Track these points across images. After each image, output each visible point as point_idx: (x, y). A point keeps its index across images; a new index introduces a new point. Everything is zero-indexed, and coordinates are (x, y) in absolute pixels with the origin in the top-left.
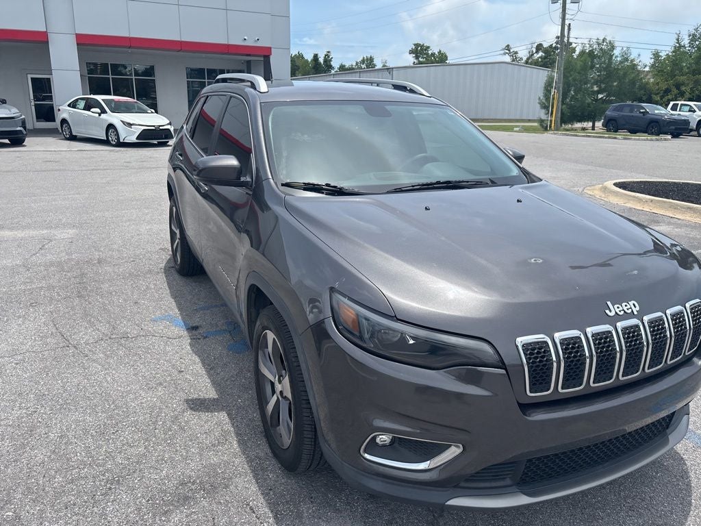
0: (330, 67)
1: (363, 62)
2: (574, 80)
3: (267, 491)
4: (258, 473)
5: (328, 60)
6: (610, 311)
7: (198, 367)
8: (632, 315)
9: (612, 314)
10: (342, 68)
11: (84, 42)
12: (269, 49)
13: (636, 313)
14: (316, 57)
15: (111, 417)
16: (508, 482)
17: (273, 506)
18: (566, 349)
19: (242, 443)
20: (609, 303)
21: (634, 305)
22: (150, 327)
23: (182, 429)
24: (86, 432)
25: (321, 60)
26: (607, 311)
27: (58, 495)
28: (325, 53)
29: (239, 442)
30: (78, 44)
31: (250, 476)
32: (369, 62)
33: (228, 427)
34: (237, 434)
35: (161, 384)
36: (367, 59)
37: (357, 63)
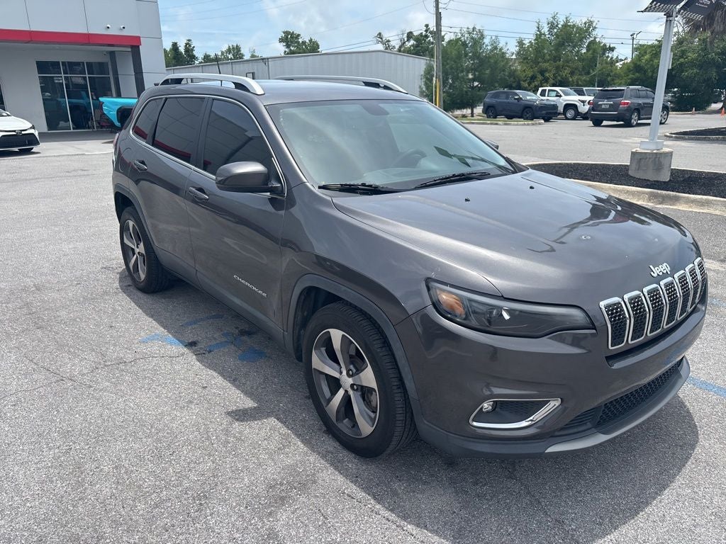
0: (193, 57)
1: (229, 51)
2: (451, 68)
3: (355, 479)
4: (337, 465)
5: (189, 49)
7: (219, 380)
8: (667, 275)
9: (655, 275)
10: (207, 58)
12: (138, 38)
13: (669, 273)
14: (175, 46)
15: (159, 440)
16: (589, 425)
17: (367, 489)
18: (634, 307)
19: (305, 442)
20: (651, 267)
21: (666, 266)
22: (143, 348)
23: (239, 439)
24: (141, 459)
25: (182, 49)
26: (652, 273)
27: (150, 521)
28: (186, 42)
29: (302, 442)
31: (331, 470)
32: (236, 52)
33: (284, 430)
34: (299, 436)
35: (191, 402)
36: (233, 48)
37: (222, 53)
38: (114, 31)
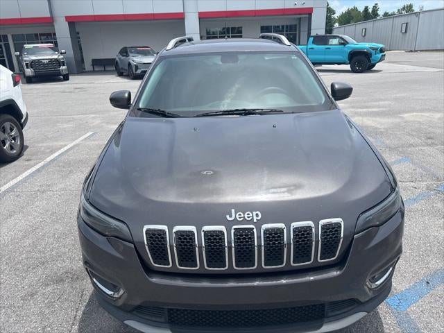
0: (377, 15)
1: (404, 9)
5: (375, 9)
6: (231, 216)
8: (251, 222)
9: (231, 219)
10: (386, 15)
11: (203, 17)
12: (311, 9)
13: (255, 221)
14: (366, 9)
18: (180, 238)
21: (257, 215)
25: (370, 11)
26: (228, 216)
28: (374, 5)
30: (199, 19)
32: (409, 9)
36: (407, 6)
37: (399, 10)
38: (299, 6)
